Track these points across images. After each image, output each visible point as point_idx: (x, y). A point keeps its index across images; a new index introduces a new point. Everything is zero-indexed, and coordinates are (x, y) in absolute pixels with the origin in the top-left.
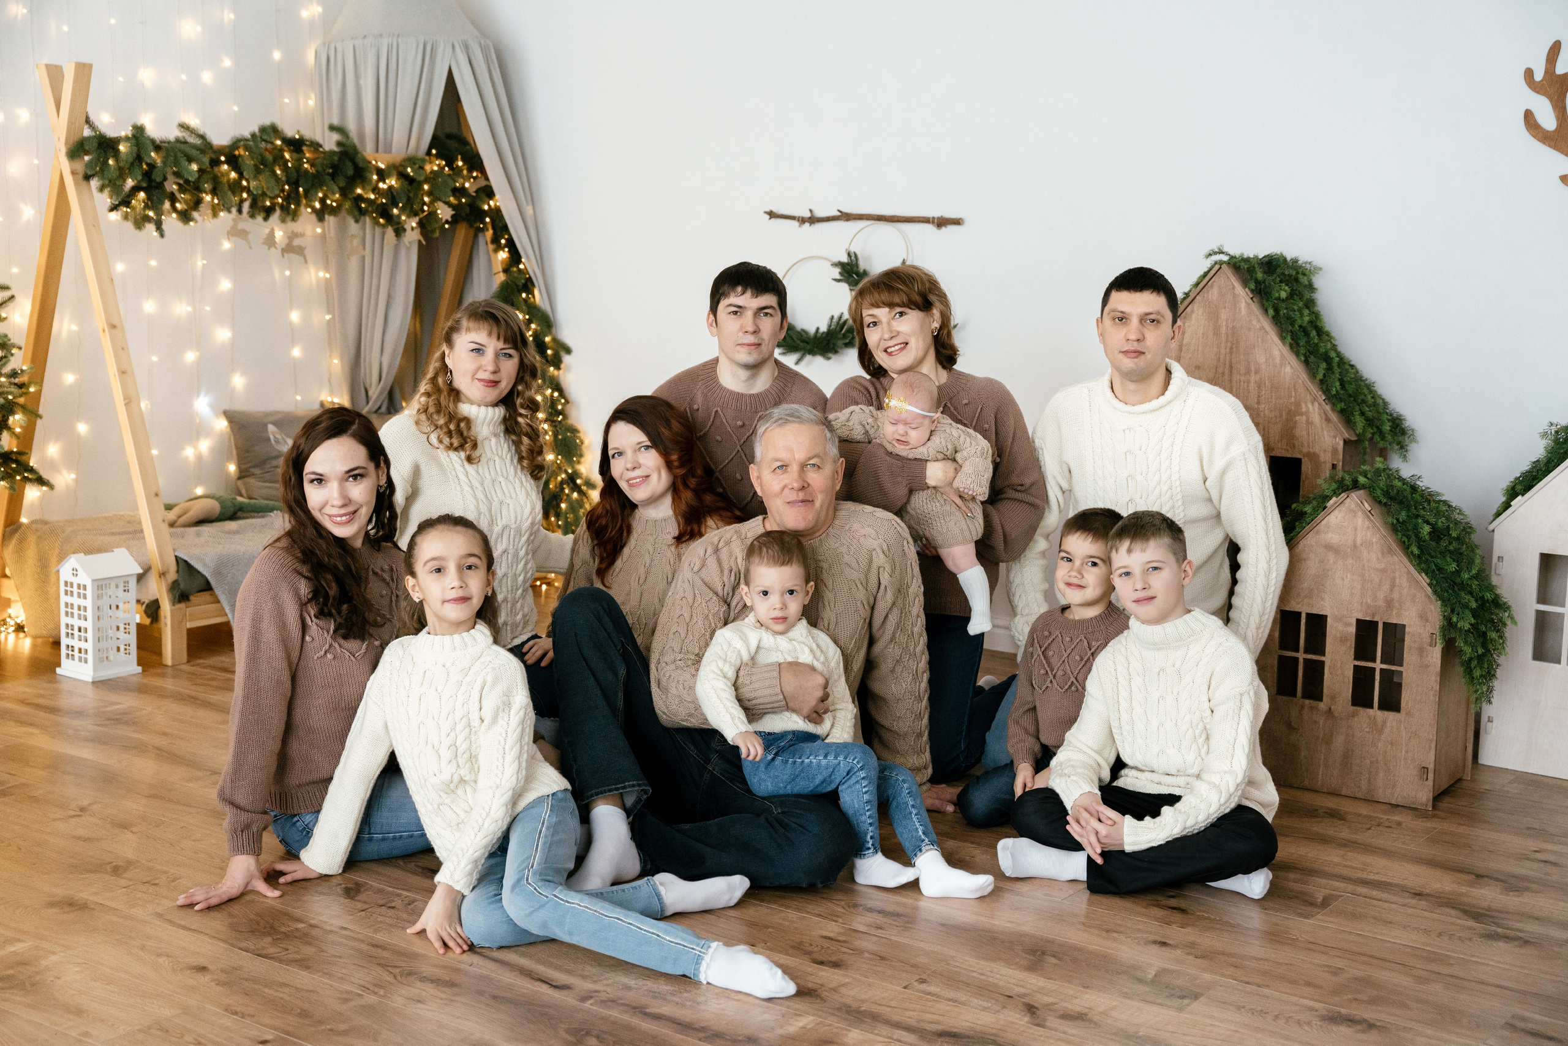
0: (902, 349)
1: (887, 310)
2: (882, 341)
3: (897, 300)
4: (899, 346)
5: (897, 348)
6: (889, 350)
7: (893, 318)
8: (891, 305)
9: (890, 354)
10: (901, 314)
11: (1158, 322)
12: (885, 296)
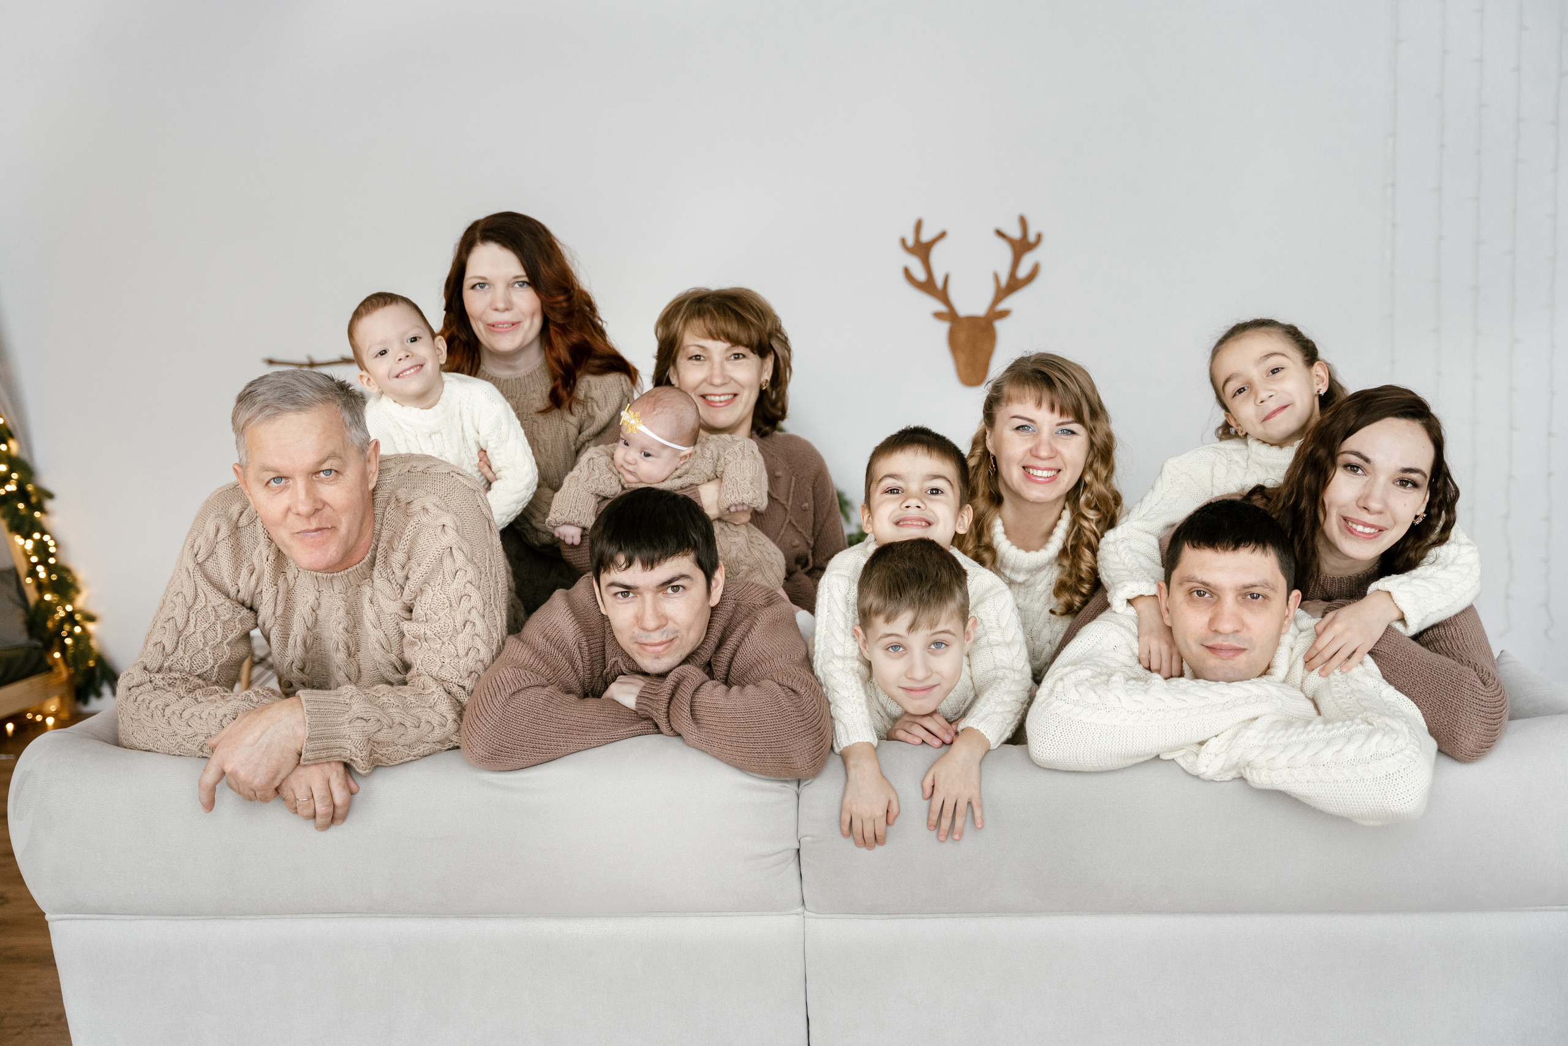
0: (728, 402)
1: (727, 345)
2: (704, 384)
3: (743, 336)
4: (726, 397)
5: (723, 398)
6: (709, 398)
7: (728, 359)
8: (735, 342)
9: (710, 404)
10: (737, 356)
11: (1265, 597)
12: (733, 328)
